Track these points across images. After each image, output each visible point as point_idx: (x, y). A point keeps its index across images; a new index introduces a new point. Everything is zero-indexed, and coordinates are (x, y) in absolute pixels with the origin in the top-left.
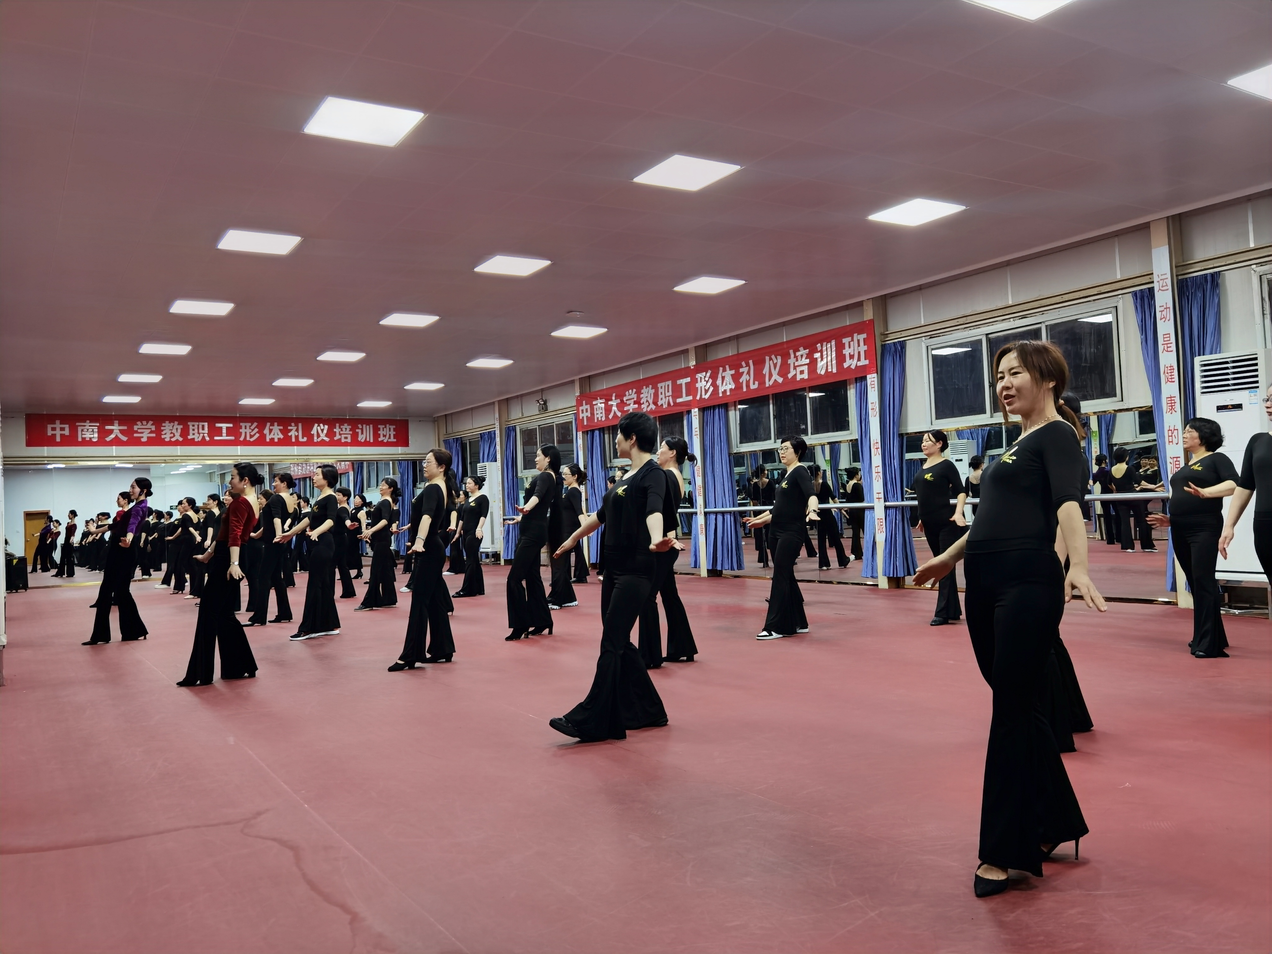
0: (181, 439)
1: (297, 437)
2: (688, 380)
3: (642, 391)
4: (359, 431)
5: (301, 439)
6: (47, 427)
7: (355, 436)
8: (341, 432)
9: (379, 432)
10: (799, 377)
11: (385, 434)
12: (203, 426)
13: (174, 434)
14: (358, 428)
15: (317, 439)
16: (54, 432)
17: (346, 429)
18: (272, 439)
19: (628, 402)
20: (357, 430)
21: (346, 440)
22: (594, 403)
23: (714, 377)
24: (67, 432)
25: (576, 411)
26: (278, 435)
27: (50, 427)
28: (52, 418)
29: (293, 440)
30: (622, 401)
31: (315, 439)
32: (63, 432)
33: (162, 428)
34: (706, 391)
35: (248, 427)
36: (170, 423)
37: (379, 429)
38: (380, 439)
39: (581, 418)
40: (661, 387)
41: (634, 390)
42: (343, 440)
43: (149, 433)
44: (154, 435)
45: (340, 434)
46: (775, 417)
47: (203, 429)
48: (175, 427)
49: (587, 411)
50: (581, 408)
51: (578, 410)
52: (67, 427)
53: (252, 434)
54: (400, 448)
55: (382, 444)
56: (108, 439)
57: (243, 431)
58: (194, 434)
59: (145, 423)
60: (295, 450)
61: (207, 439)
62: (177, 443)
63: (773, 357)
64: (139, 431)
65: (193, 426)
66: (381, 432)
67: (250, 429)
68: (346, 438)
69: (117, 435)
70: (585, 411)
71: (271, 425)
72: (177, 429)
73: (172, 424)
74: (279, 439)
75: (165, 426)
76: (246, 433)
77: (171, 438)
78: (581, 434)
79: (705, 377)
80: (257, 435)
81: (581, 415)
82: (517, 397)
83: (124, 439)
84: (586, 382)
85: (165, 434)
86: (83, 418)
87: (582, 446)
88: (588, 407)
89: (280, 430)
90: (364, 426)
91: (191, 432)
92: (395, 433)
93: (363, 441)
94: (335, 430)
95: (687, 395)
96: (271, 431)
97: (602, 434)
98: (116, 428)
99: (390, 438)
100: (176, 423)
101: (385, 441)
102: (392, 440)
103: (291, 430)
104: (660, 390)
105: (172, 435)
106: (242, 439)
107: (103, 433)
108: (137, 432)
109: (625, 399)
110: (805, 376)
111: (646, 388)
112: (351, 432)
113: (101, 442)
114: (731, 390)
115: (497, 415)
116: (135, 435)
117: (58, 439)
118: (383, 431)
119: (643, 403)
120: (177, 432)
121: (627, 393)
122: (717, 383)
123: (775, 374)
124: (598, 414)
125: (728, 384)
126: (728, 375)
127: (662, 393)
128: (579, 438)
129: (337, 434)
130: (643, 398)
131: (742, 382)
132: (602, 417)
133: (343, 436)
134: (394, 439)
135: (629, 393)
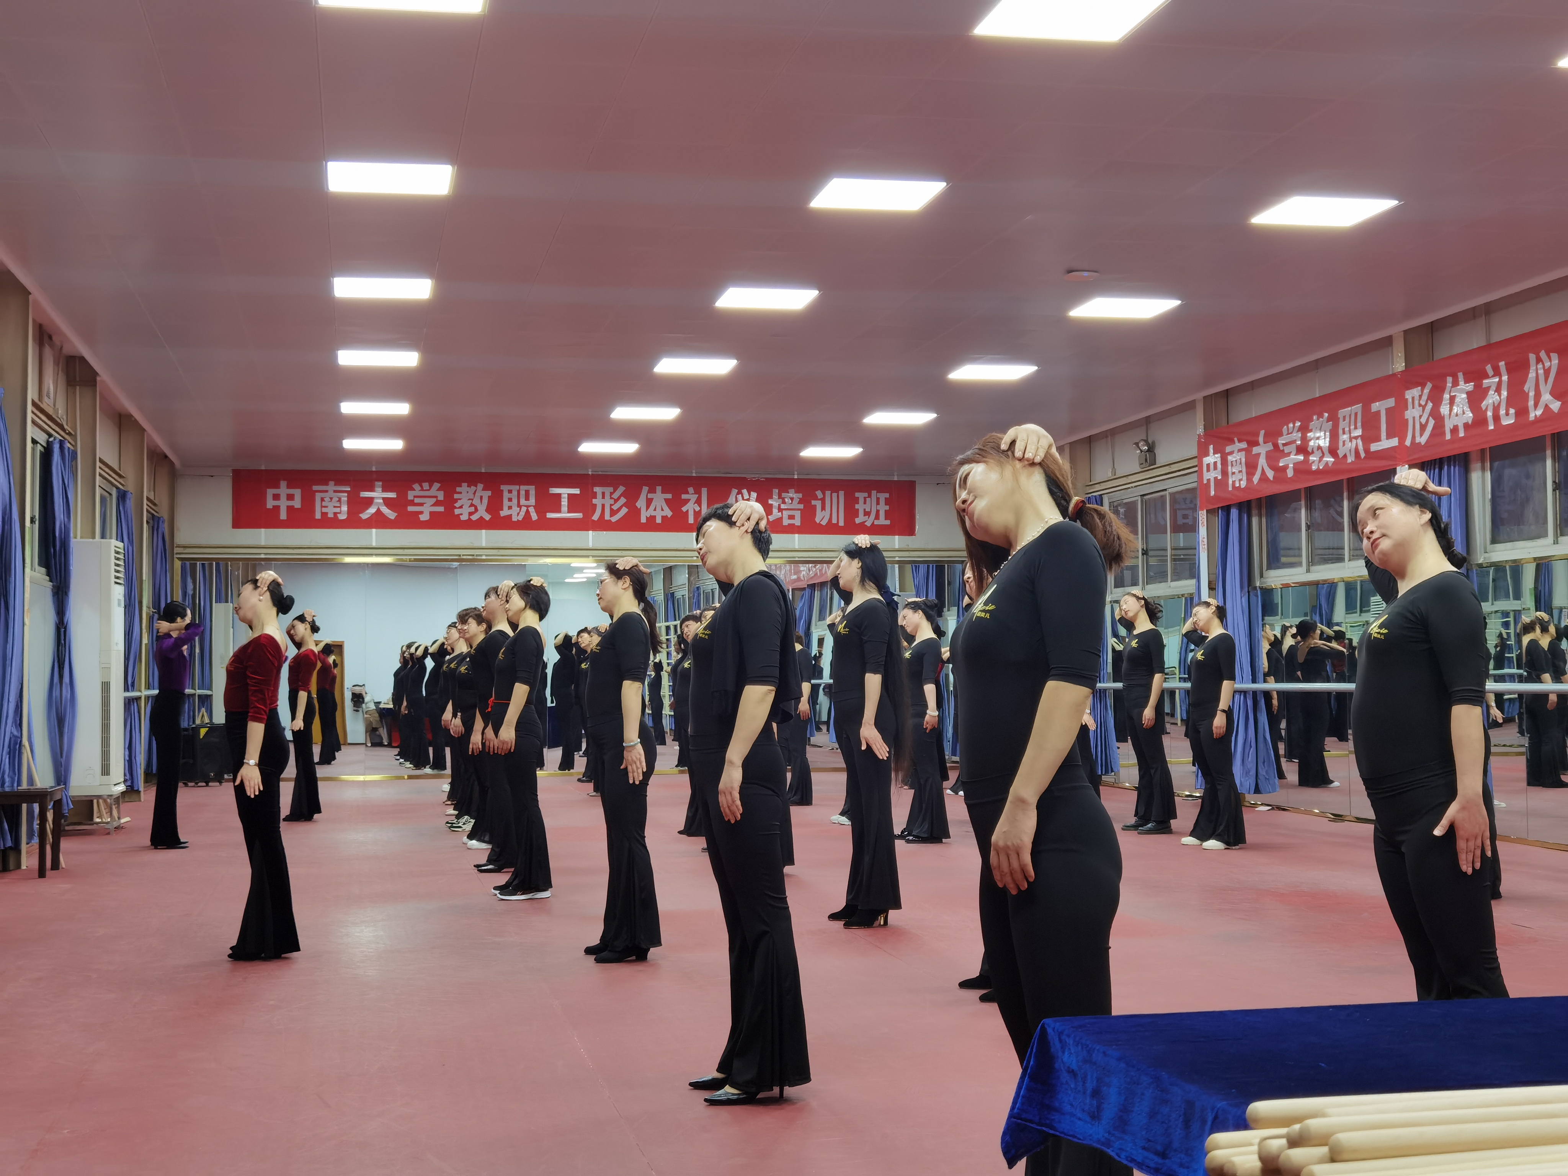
0: (487, 517)
3: (1312, 425)
4: (818, 504)
6: (266, 493)
7: (808, 513)
8: (783, 506)
9: (857, 506)
11: (868, 510)
12: (527, 493)
13: (476, 507)
14: (816, 498)
16: (276, 503)
17: (792, 499)
18: (652, 519)
20: (814, 502)
21: (791, 522)
22: (1229, 449)
24: (297, 503)
25: (1197, 468)
26: (662, 510)
27: (270, 492)
28: (273, 478)
29: (689, 520)
30: (1276, 446)
32: (290, 503)
33: (456, 496)
34: (1423, 427)
35: (607, 495)
36: (469, 486)
37: (857, 501)
38: (858, 521)
39: (1205, 482)
40: (1344, 418)
41: (1298, 423)
42: (786, 522)
43: (432, 505)
44: (441, 509)
45: (780, 510)
46: (1557, 487)
47: (527, 499)
48: (478, 494)
49: (1215, 466)
50: (1206, 461)
51: (1201, 464)
52: (297, 493)
53: (615, 507)
54: (898, 537)
56: (365, 516)
57: (598, 501)
58: (510, 508)
59: (426, 485)
61: (534, 517)
62: (480, 525)
63: (1543, 354)
64: (417, 500)
65: (510, 492)
66: (860, 507)
67: (611, 498)
68: (791, 517)
69: (378, 510)
70: (1212, 467)
71: (649, 492)
72: (481, 498)
73: (474, 488)
74: (665, 518)
75: (461, 493)
77: (471, 514)
78: (1205, 517)
79: (1420, 396)
80: (624, 510)
81: (1206, 476)
82: (1106, 434)
83: (392, 515)
84: (1222, 400)
85: (461, 507)
86: (324, 477)
87: (1206, 541)
88: (1218, 458)
89: (666, 500)
90: (828, 493)
91: (506, 503)
93: (824, 523)
94: (770, 501)
95: (1389, 436)
96: (649, 502)
97: (1246, 515)
98: (378, 495)
99: (877, 517)
100: (480, 486)
101: (868, 524)
102: (883, 521)
103: (688, 500)
104: (1342, 424)
105: (472, 509)
106: (596, 517)
107: (358, 504)
108: (412, 503)
109: (1281, 441)
111: (1318, 419)
112: (801, 506)
113: (353, 522)
116: (411, 509)
117: (283, 516)
118: (865, 503)
119: (1313, 452)
120: (481, 502)
121: (1284, 430)
122: (1441, 409)
123: (1546, 393)
124: (1234, 473)
125: (1461, 412)
126: (1461, 393)
127: (1344, 431)
128: (1202, 524)
129: (775, 509)
130: (1311, 440)
131: (1487, 408)
132: (1242, 480)
133: (786, 513)
134: (886, 519)
135: (1289, 429)
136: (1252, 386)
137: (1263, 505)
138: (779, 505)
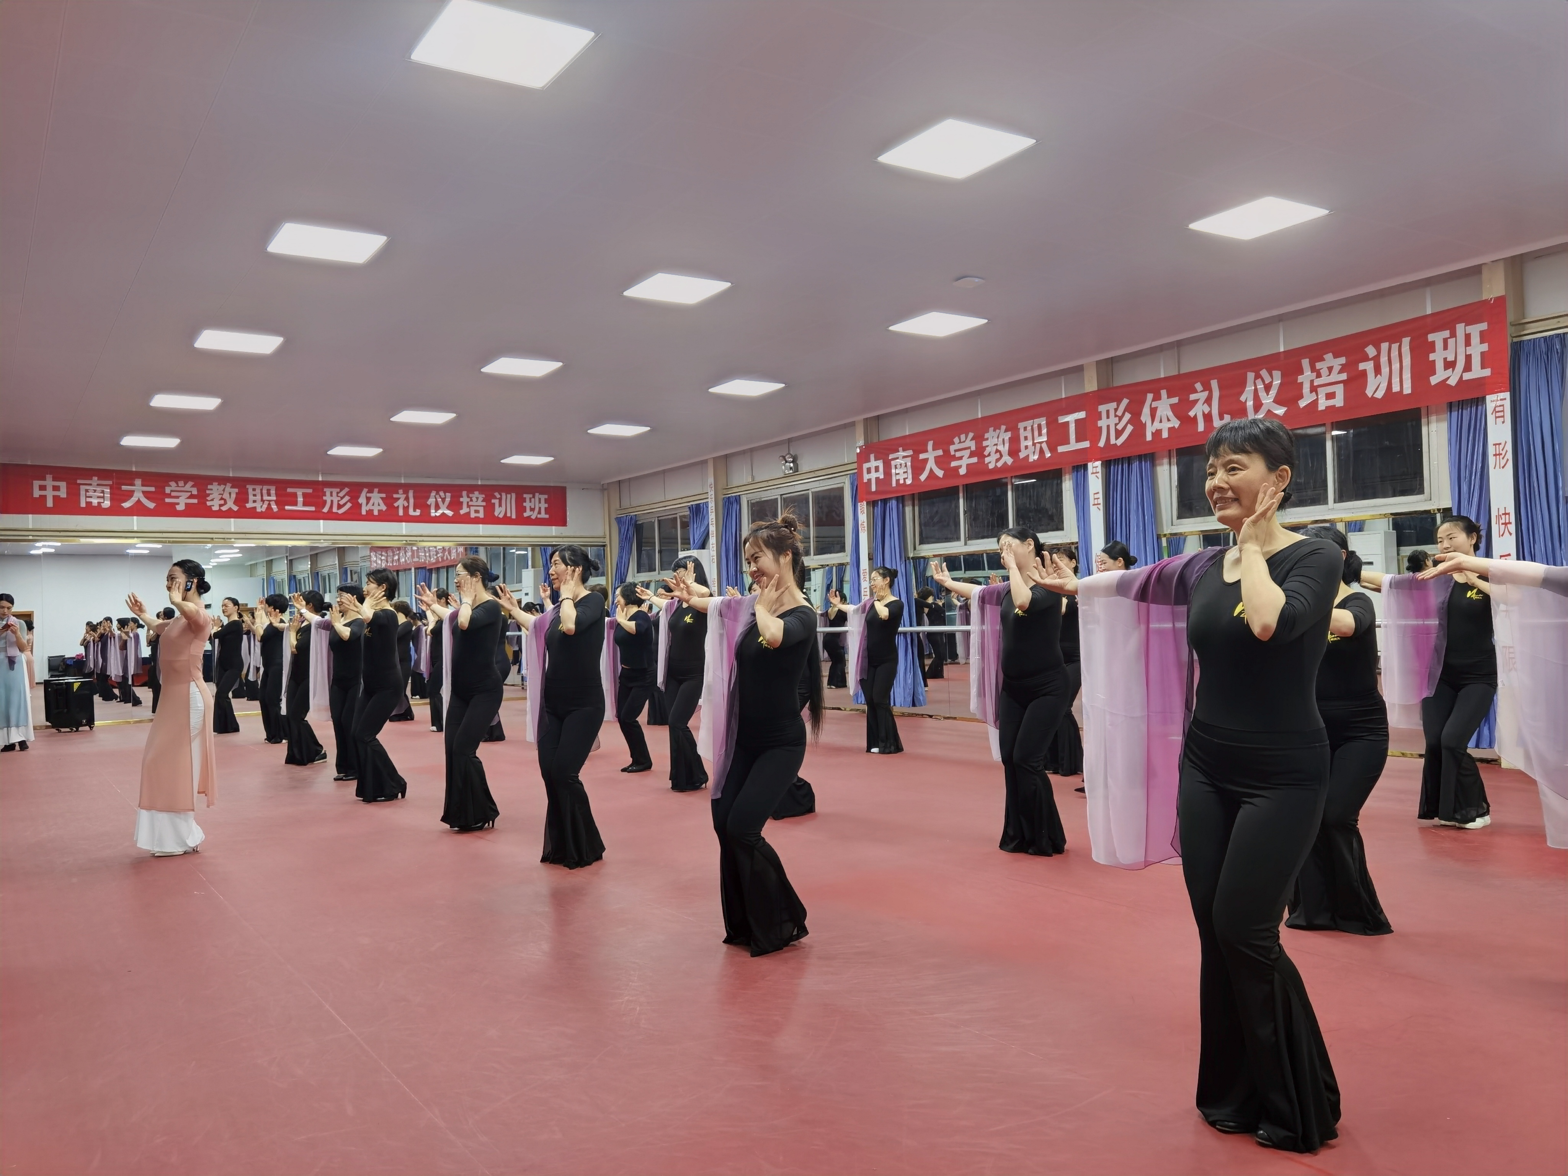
0: (235, 508)
1: (406, 509)
2: (1082, 415)
3: (986, 436)
4: (496, 502)
5: (411, 512)
6: (32, 484)
7: (489, 508)
8: (470, 503)
9: (524, 504)
10: (1323, 404)
11: (533, 507)
12: (268, 491)
13: (225, 500)
14: (495, 498)
16: (43, 493)
17: (477, 498)
18: (370, 512)
19: (958, 454)
20: (493, 501)
21: (477, 515)
22: (891, 456)
23: (1135, 411)
24: (63, 494)
25: (856, 471)
26: (379, 505)
27: (36, 484)
28: (40, 472)
29: (401, 513)
30: (947, 452)
31: (433, 513)
32: (56, 493)
33: (208, 492)
34: (1119, 434)
35: (334, 494)
36: (219, 484)
37: (524, 500)
38: (526, 515)
39: (865, 481)
40: (1025, 429)
41: (971, 435)
42: (473, 515)
43: (188, 498)
44: (195, 501)
45: (469, 506)
47: (269, 494)
48: (227, 491)
49: (877, 469)
50: (866, 466)
51: (860, 468)
52: (63, 485)
53: (342, 503)
54: (554, 527)
55: (529, 522)
56: (127, 505)
57: (328, 498)
58: (254, 501)
59: (181, 483)
60: (404, 528)
62: (229, 514)
63: (1264, 373)
64: (173, 494)
65: (254, 490)
66: (527, 504)
67: (338, 496)
68: (477, 512)
69: (139, 500)
70: (873, 470)
71: (368, 492)
72: (230, 494)
73: (223, 487)
74: (380, 511)
75: (212, 490)
76: (332, 501)
77: (221, 505)
78: (865, 507)
79: (1116, 410)
80: (349, 505)
81: (866, 476)
82: (744, 452)
83: (151, 505)
84: (874, 423)
85: (212, 500)
86: (88, 473)
87: (866, 524)
88: (880, 463)
89: (382, 498)
90: (504, 495)
91: (251, 498)
92: (546, 505)
93: (501, 516)
94: (461, 500)
95: (1078, 440)
96: (368, 499)
97: (901, 505)
98: (138, 489)
99: (539, 513)
100: (229, 485)
101: (533, 517)
102: (543, 516)
103: (399, 499)
104: (1022, 434)
105: (222, 502)
106: (325, 510)
107: (118, 496)
108: (169, 496)
109: (952, 448)
110: (1339, 401)
111: (994, 430)
112: (484, 504)
113: (116, 510)
114: (1171, 430)
115: (711, 480)
116: (167, 500)
117: (50, 503)
118: (530, 502)
119: (989, 455)
120: (230, 498)
121: (956, 440)
122: (1141, 418)
123: (1267, 400)
124: (898, 474)
125: (1164, 419)
126: (1165, 405)
127: (1026, 438)
128: (861, 512)
129: (465, 505)
130: (987, 446)
131: (1196, 416)
132: (907, 478)
133: (473, 509)
134: (545, 514)
135: (960, 440)
136: (906, 411)
137: (916, 497)
138: (468, 503)
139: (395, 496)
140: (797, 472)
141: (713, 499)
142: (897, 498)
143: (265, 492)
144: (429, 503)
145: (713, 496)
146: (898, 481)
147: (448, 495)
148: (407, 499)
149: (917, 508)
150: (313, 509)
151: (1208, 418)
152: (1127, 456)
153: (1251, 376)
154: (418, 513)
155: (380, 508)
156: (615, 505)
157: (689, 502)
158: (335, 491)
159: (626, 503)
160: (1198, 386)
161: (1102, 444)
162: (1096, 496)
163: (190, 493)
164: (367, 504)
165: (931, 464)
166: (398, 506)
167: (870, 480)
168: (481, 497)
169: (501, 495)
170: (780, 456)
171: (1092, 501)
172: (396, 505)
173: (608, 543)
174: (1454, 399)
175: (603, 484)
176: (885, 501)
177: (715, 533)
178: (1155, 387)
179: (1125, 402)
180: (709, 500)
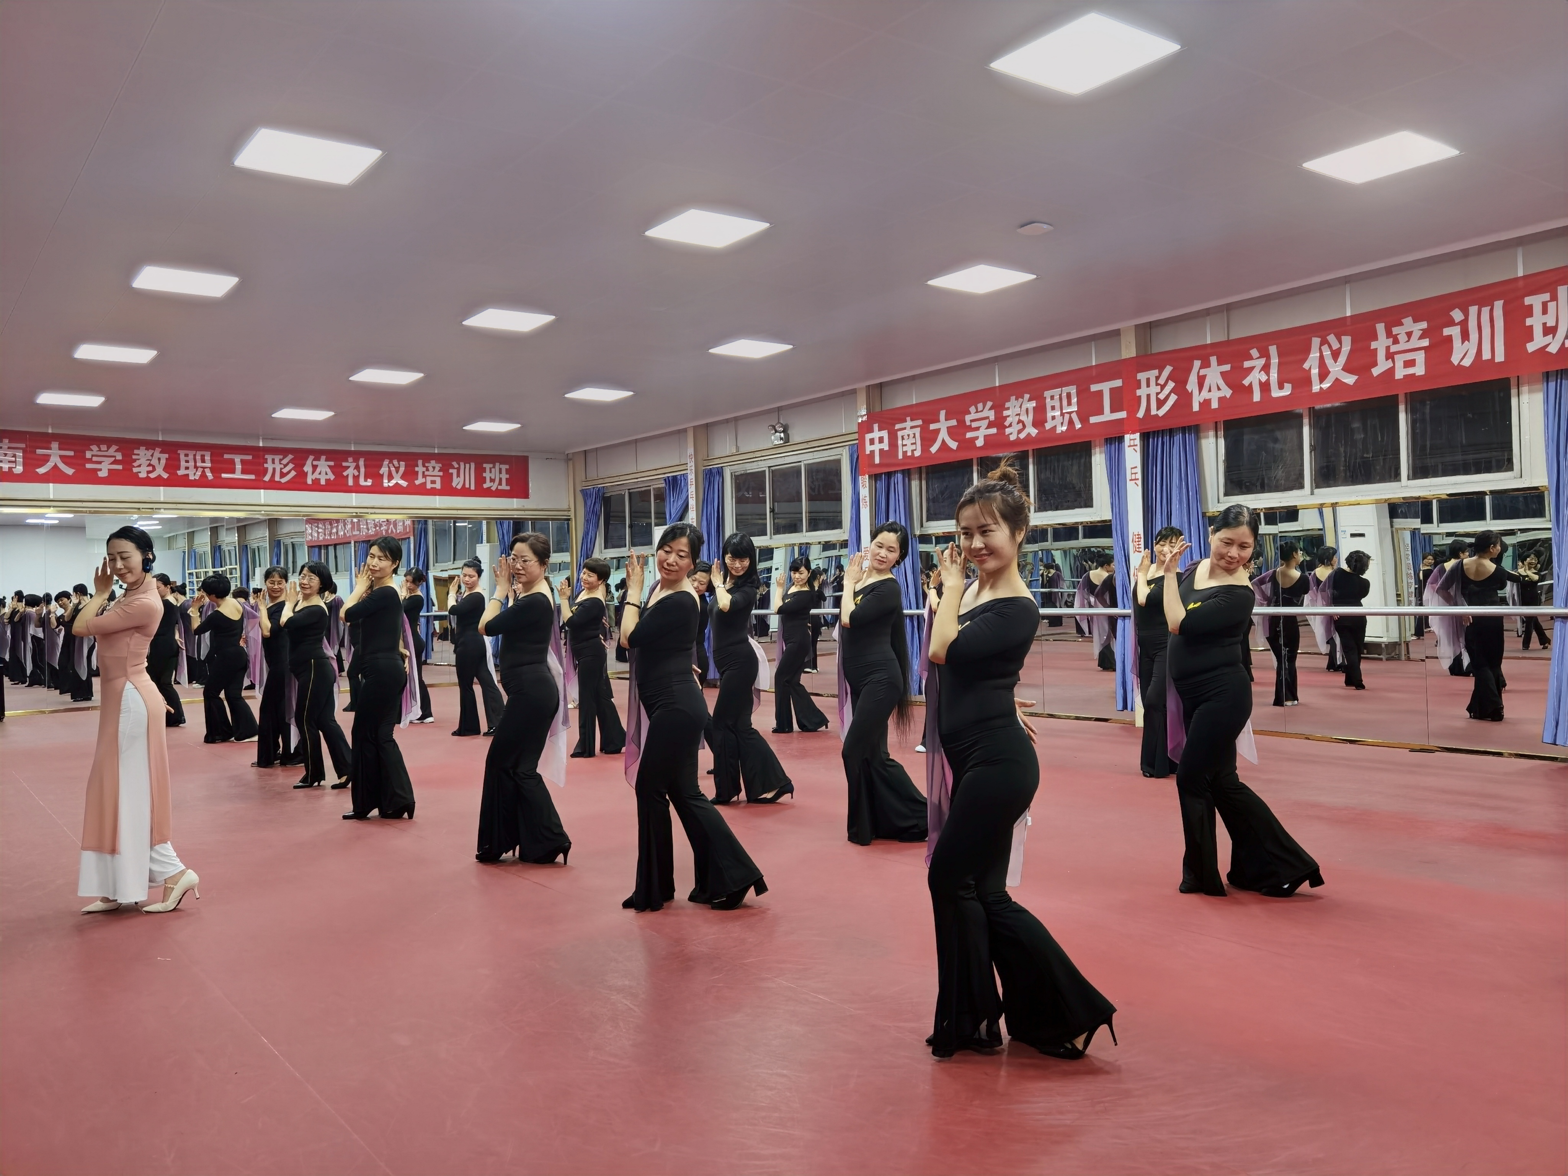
0: (165, 476)
1: (356, 478)
2: (1118, 383)
3: (1007, 405)
4: (454, 472)
5: (362, 482)
7: (447, 479)
8: (426, 473)
9: (484, 475)
10: (1400, 373)
11: (493, 477)
12: (203, 457)
13: (154, 467)
14: (453, 467)
15: (389, 482)
17: (434, 468)
18: (316, 481)
19: (974, 425)
20: (451, 471)
21: (433, 486)
22: (897, 426)
23: (1180, 379)
25: (856, 442)
26: (326, 474)
29: (351, 482)
30: (961, 422)
31: (386, 483)
33: (134, 457)
34: (1160, 403)
35: (277, 461)
36: (147, 449)
37: (484, 470)
38: (485, 486)
39: (868, 452)
40: (1052, 398)
41: (989, 404)
42: (429, 486)
43: (112, 464)
44: (120, 467)
45: (424, 476)
46: (1313, 448)
47: (203, 461)
48: (155, 457)
49: (881, 440)
50: (868, 436)
51: (862, 439)
53: (285, 470)
54: (515, 500)
55: (488, 493)
56: (41, 470)
57: (269, 466)
58: (187, 468)
59: (104, 447)
60: (354, 499)
61: (210, 475)
62: (158, 482)
63: (1332, 338)
64: (95, 459)
65: (186, 455)
66: (487, 475)
67: (280, 464)
68: (433, 482)
69: (56, 465)
70: (877, 441)
71: (314, 460)
72: (159, 459)
73: (151, 451)
74: (327, 481)
75: (139, 455)
76: (274, 469)
77: (148, 472)
78: (867, 480)
79: (1157, 378)
80: (293, 473)
81: (869, 448)
82: (727, 421)
83: (70, 471)
84: (877, 391)
85: (139, 466)
87: (868, 499)
88: (885, 434)
89: (330, 466)
90: (462, 464)
91: (183, 464)
92: (508, 476)
93: (459, 487)
94: (416, 469)
95: (1113, 410)
96: (315, 467)
97: (907, 479)
98: (54, 452)
99: (500, 484)
100: (158, 450)
101: (494, 488)
102: (504, 487)
103: (348, 467)
104: (1049, 403)
105: (150, 468)
106: (267, 478)
107: (32, 462)
108: (90, 461)
109: (968, 418)
110: (1419, 370)
111: (1017, 399)
112: (441, 474)
113: (29, 476)
114: (1221, 400)
115: (691, 451)
116: (88, 466)
118: (491, 472)
119: (1010, 425)
120: (159, 463)
121: (972, 409)
122: (1187, 387)
123: (1336, 369)
124: (906, 445)
125: (1214, 388)
126: (1214, 373)
127: (1053, 408)
128: (863, 486)
129: (420, 475)
130: (1009, 416)
131: (1251, 385)
132: (915, 450)
133: (429, 479)
134: (506, 485)
135: (977, 409)
136: (913, 378)
137: (924, 471)
138: (424, 472)
139: (344, 464)
140: (789, 442)
141: (694, 471)
142: (903, 472)
143: (198, 457)
144: (381, 472)
145: (693, 468)
146: (905, 453)
147: (402, 464)
148: (357, 468)
149: (924, 483)
150: (252, 477)
151: (1265, 387)
152: (1168, 428)
153: (1316, 341)
154: (369, 483)
155: (327, 477)
156: (581, 476)
157: (665, 473)
158: (277, 458)
159: (592, 474)
160: (1254, 353)
161: (1141, 414)
162: (1134, 471)
163: (114, 458)
164: (313, 473)
165: (943, 435)
166: (348, 475)
167: (872, 452)
168: (438, 466)
169: (459, 464)
170: (770, 426)
171: (1129, 477)
172: (345, 474)
173: (572, 517)
174: (1553, 368)
175: (567, 454)
176: (889, 475)
177: (695, 507)
178: (1203, 354)
179: (1168, 369)
180: (688, 471)
